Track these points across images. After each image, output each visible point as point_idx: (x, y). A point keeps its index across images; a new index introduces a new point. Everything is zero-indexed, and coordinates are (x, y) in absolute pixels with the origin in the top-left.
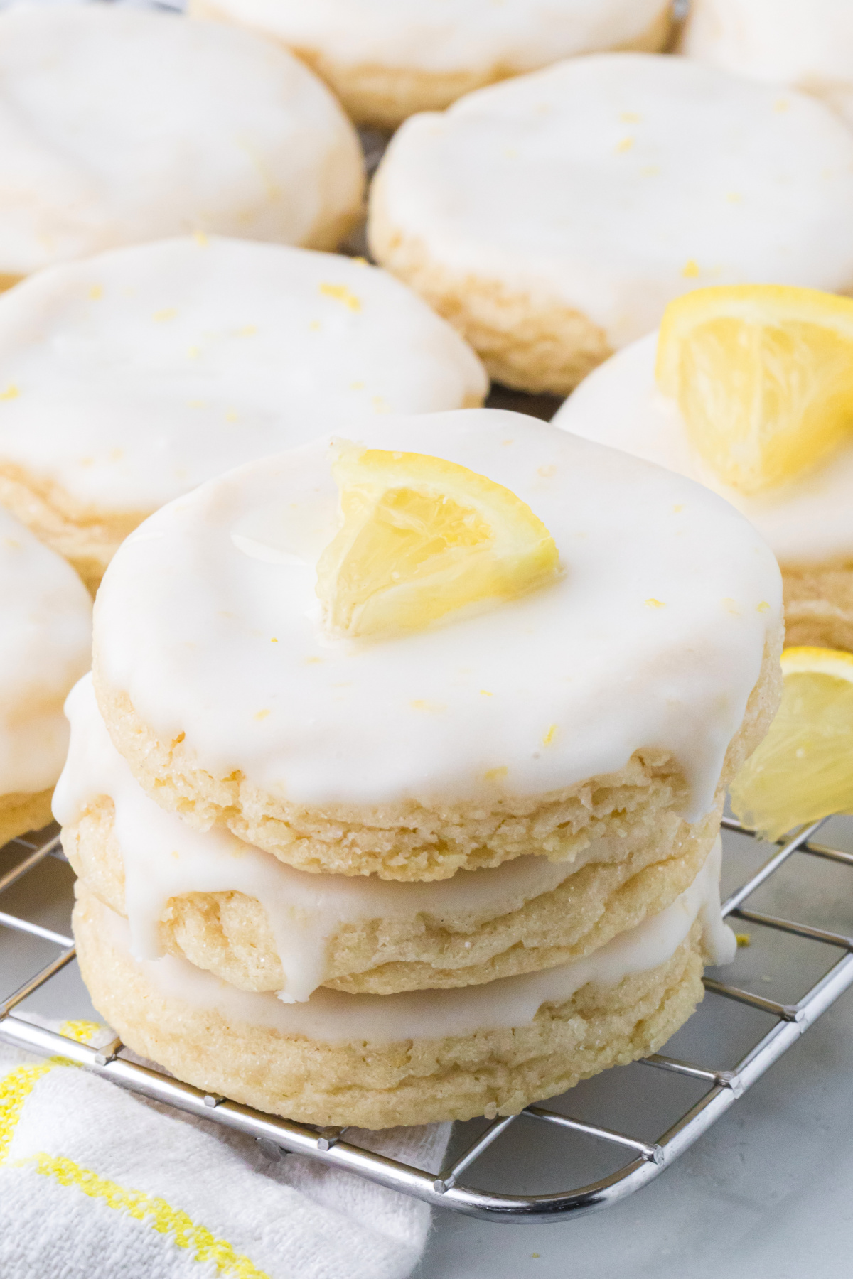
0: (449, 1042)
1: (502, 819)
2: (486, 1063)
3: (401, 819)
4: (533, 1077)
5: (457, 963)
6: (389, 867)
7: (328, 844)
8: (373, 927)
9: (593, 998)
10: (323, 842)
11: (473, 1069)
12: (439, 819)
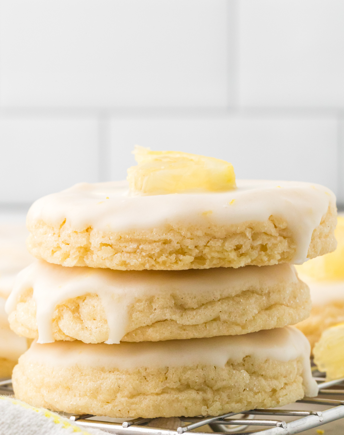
0: (185, 369)
1: (210, 238)
2: (202, 386)
3: (164, 235)
4: (224, 395)
5: (189, 321)
6: (158, 263)
7: (130, 253)
8: (151, 300)
9: (252, 365)
10: (127, 252)
11: (196, 388)
12: (181, 235)
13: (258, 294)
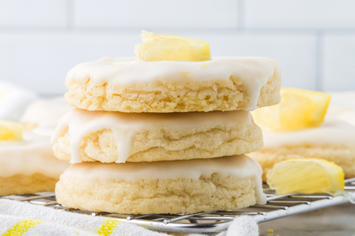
0: (170, 181)
1: (188, 91)
2: (182, 193)
3: (156, 88)
4: (198, 200)
5: (173, 148)
6: (152, 107)
8: (147, 134)
9: (218, 179)
10: (131, 100)
11: (178, 194)
12: (168, 88)
13: (222, 131)
